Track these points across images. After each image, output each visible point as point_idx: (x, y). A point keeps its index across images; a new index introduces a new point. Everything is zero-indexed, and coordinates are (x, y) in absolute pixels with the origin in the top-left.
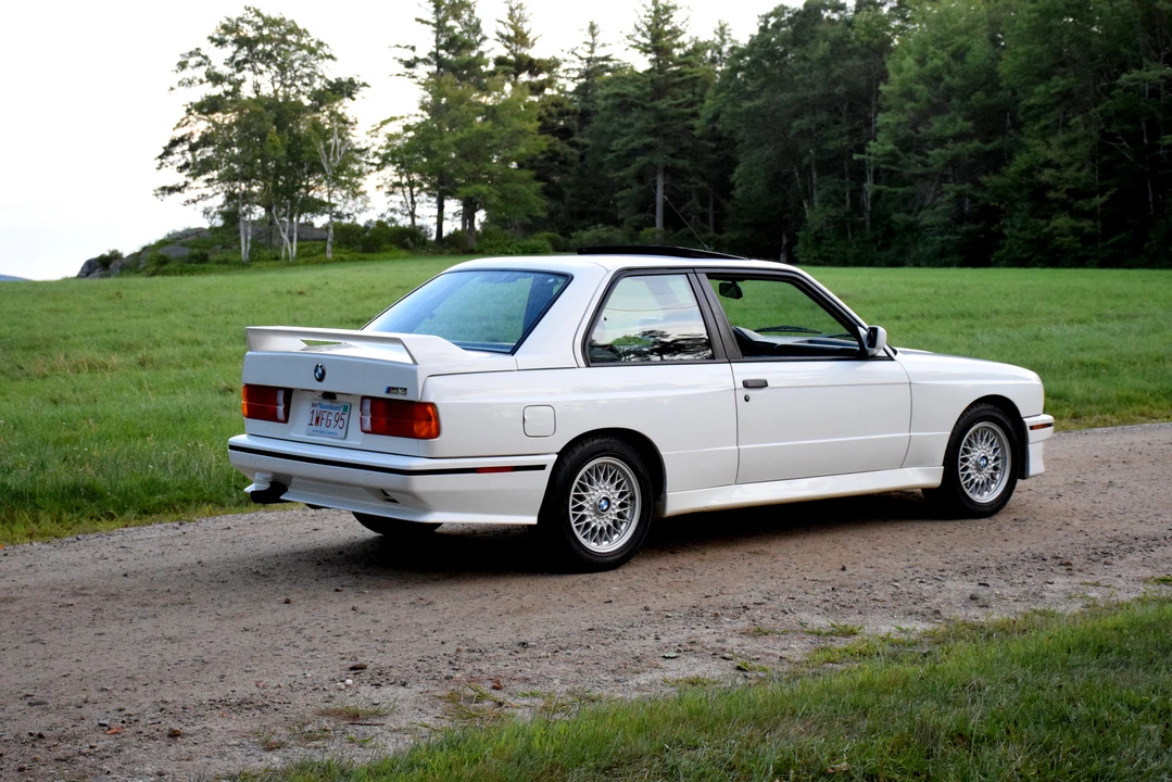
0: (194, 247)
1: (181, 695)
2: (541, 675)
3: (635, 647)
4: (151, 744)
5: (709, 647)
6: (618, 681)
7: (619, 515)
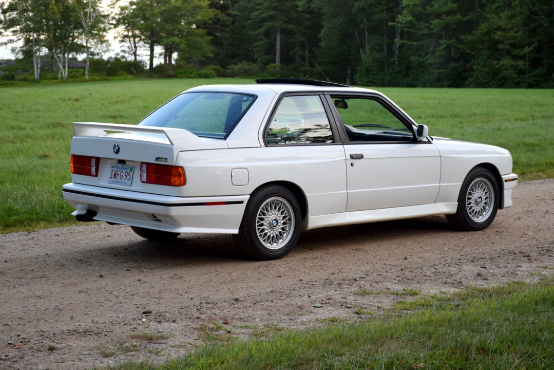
0: (6, 71)
1: (52, 327)
2: (249, 316)
3: (297, 301)
4: (39, 354)
5: (338, 301)
6: (291, 320)
7: (283, 229)
